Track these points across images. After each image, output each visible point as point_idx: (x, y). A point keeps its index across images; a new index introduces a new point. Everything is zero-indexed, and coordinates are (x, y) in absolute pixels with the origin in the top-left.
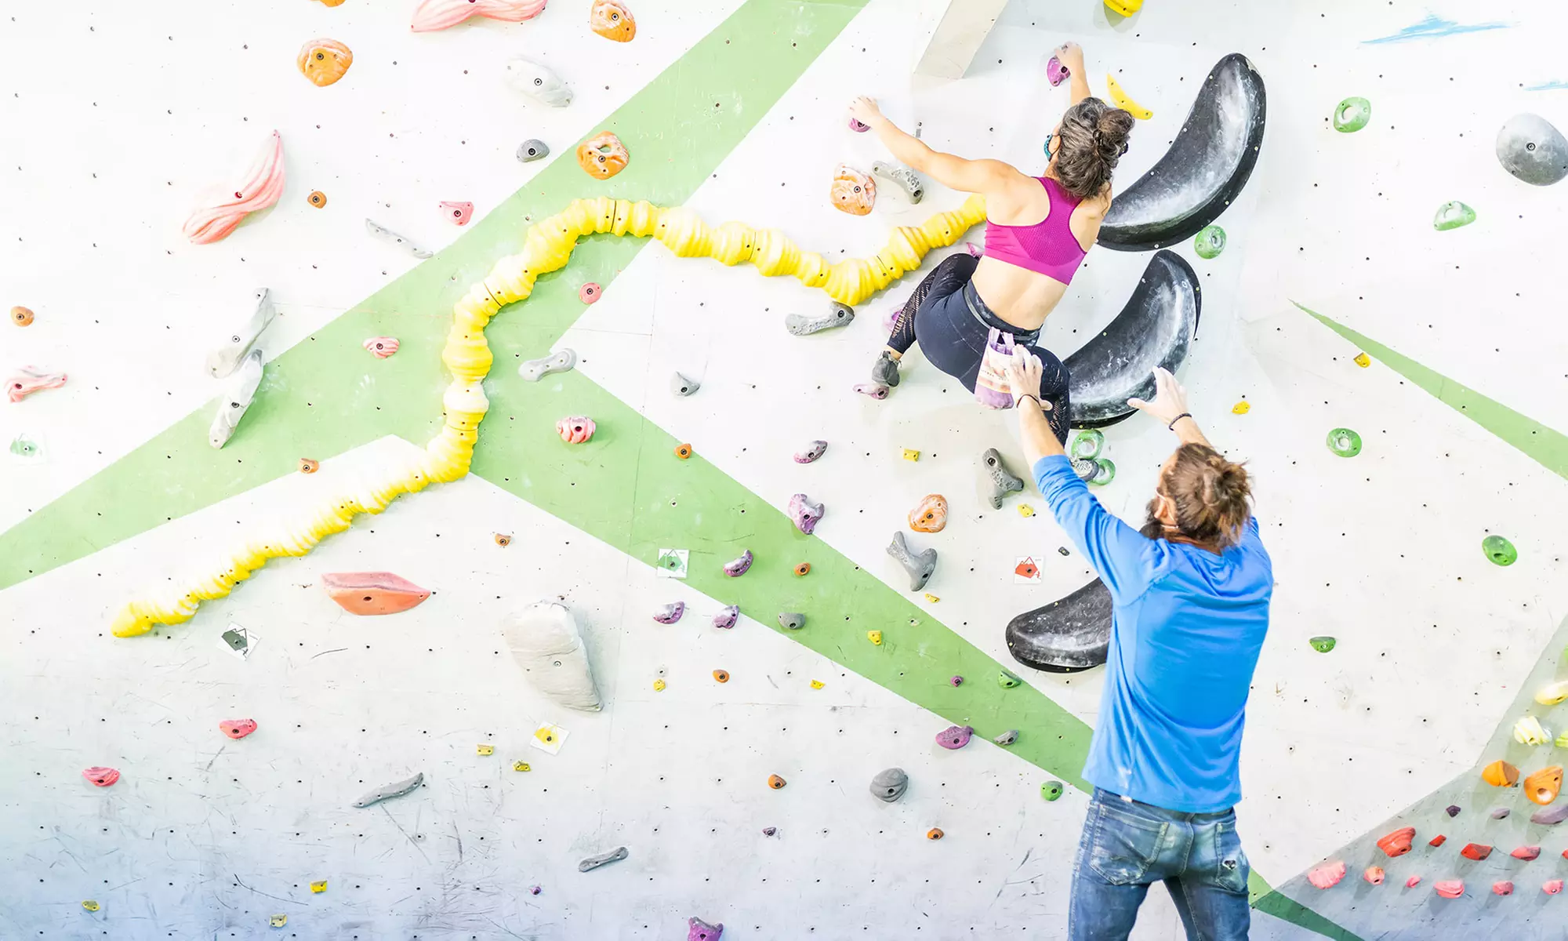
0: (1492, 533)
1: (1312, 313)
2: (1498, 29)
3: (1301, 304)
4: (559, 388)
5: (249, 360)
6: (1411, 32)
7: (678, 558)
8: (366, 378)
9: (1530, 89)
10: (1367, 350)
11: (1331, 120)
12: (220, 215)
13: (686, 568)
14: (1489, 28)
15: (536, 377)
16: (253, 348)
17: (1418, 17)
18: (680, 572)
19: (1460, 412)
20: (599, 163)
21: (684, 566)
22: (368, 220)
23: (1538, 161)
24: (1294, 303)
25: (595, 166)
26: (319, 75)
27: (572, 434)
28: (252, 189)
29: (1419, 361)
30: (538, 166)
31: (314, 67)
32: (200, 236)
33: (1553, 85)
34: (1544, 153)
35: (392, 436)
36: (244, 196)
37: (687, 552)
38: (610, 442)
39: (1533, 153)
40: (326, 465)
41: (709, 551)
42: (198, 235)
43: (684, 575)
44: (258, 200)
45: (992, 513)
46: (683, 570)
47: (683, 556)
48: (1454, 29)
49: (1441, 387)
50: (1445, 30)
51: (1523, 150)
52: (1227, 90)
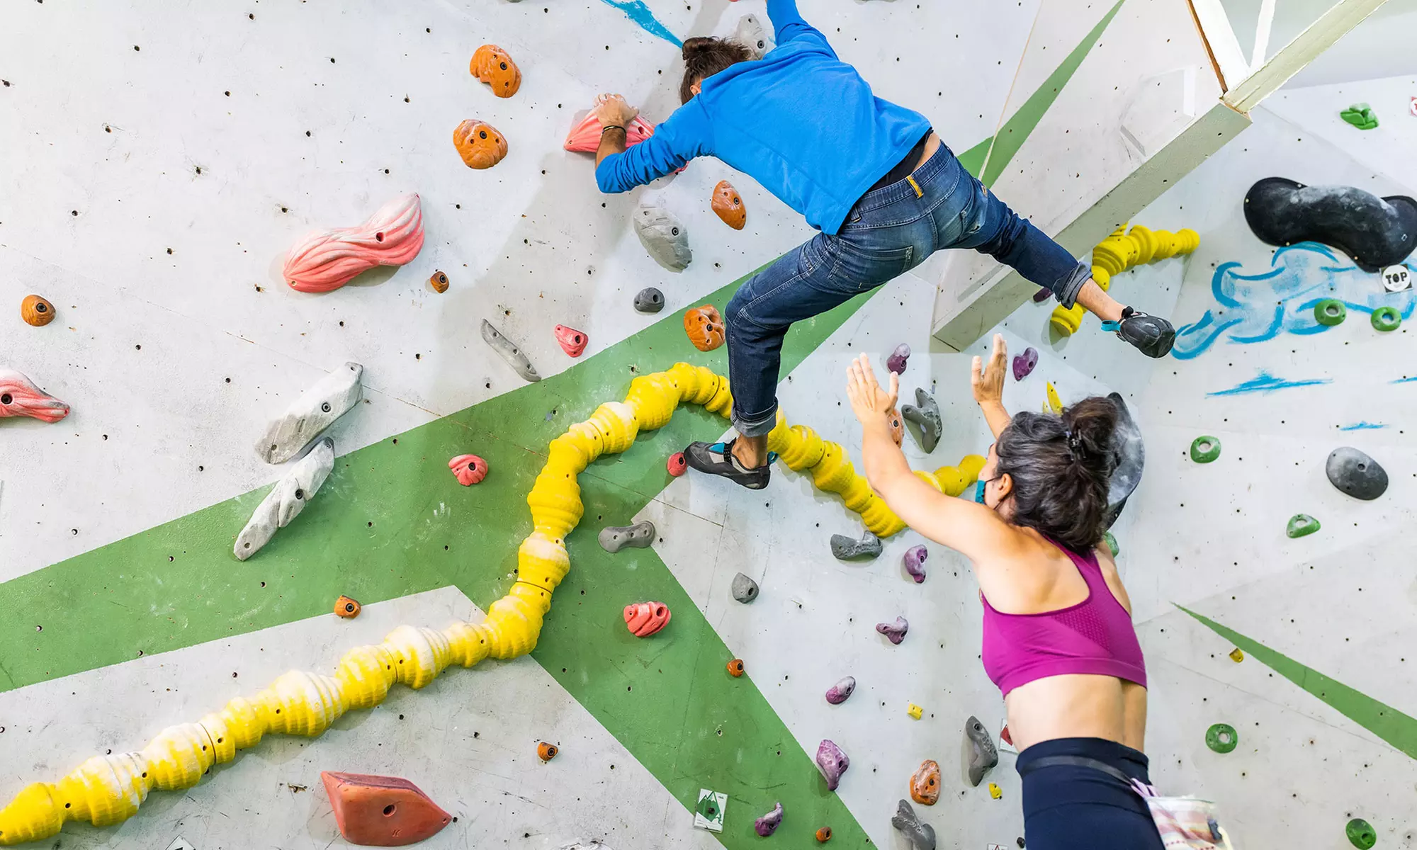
0: (1355, 816)
1: (1191, 613)
2: (1316, 385)
3: (1182, 606)
4: (633, 566)
5: (321, 445)
6: (1248, 386)
7: (716, 803)
8: (442, 505)
9: (1345, 429)
10: (1242, 646)
11: (1188, 452)
12: (353, 253)
13: (722, 818)
14: (1309, 384)
15: (617, 545)
16: (325, 435)
17: (1253, 376)
18: (716, 825)
19: (1320, 698)
20: (706, 330)
21: (720, 815)
22: (486, 321)
23: (1369, 477)
24: (1175, 605)
25: (702, 333)
26: (477, 152)
27: (651, 617)
28: (394, 237)
29: (1285, 654)
30: (652, 319)
31: (475, 143)
32: (313, 274)
33: (1361, 426)
34: (1372, 471)
35: (454, 586)
36: (385, 239)
37: (725, 796)
38: (670, 644)
39: (1364, 471)
40: (369, 609)
41: (745, 800)
42: (313, 272)
43: (719, 828)
44: (395, 252)
45: (971, 790)
46: (719, 819)
47: (721, 801)
48: (1282, 384)
49: (1303, 677)
50: (1273, 385)
51: (1356, 470)
52: (1119, 418)
